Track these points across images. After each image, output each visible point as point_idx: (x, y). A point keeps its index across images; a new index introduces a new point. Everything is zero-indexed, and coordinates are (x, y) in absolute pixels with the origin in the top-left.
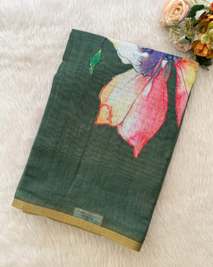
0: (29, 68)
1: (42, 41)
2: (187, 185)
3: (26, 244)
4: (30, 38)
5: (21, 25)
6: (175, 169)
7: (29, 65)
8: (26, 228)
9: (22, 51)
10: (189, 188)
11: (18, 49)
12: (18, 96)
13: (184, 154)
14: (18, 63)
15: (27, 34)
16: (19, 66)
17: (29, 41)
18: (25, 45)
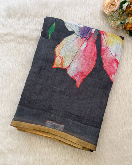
0: (25, 43)
1: (34, 26)
2: (121, 121)
3: (17, 152)
4: (27, 24)
5: (22, 16)
6: (113, 110)
7: (26, 41)
8: (18, 142)
9: (22, 32)
10: (121, 123)
11: (19, 30)
12: (17, 59)
13: (120, 102)
14: (19, 39)
15: (26, 21)
16: (19, 41)
17: (26, 26)
18: (24, 28)
